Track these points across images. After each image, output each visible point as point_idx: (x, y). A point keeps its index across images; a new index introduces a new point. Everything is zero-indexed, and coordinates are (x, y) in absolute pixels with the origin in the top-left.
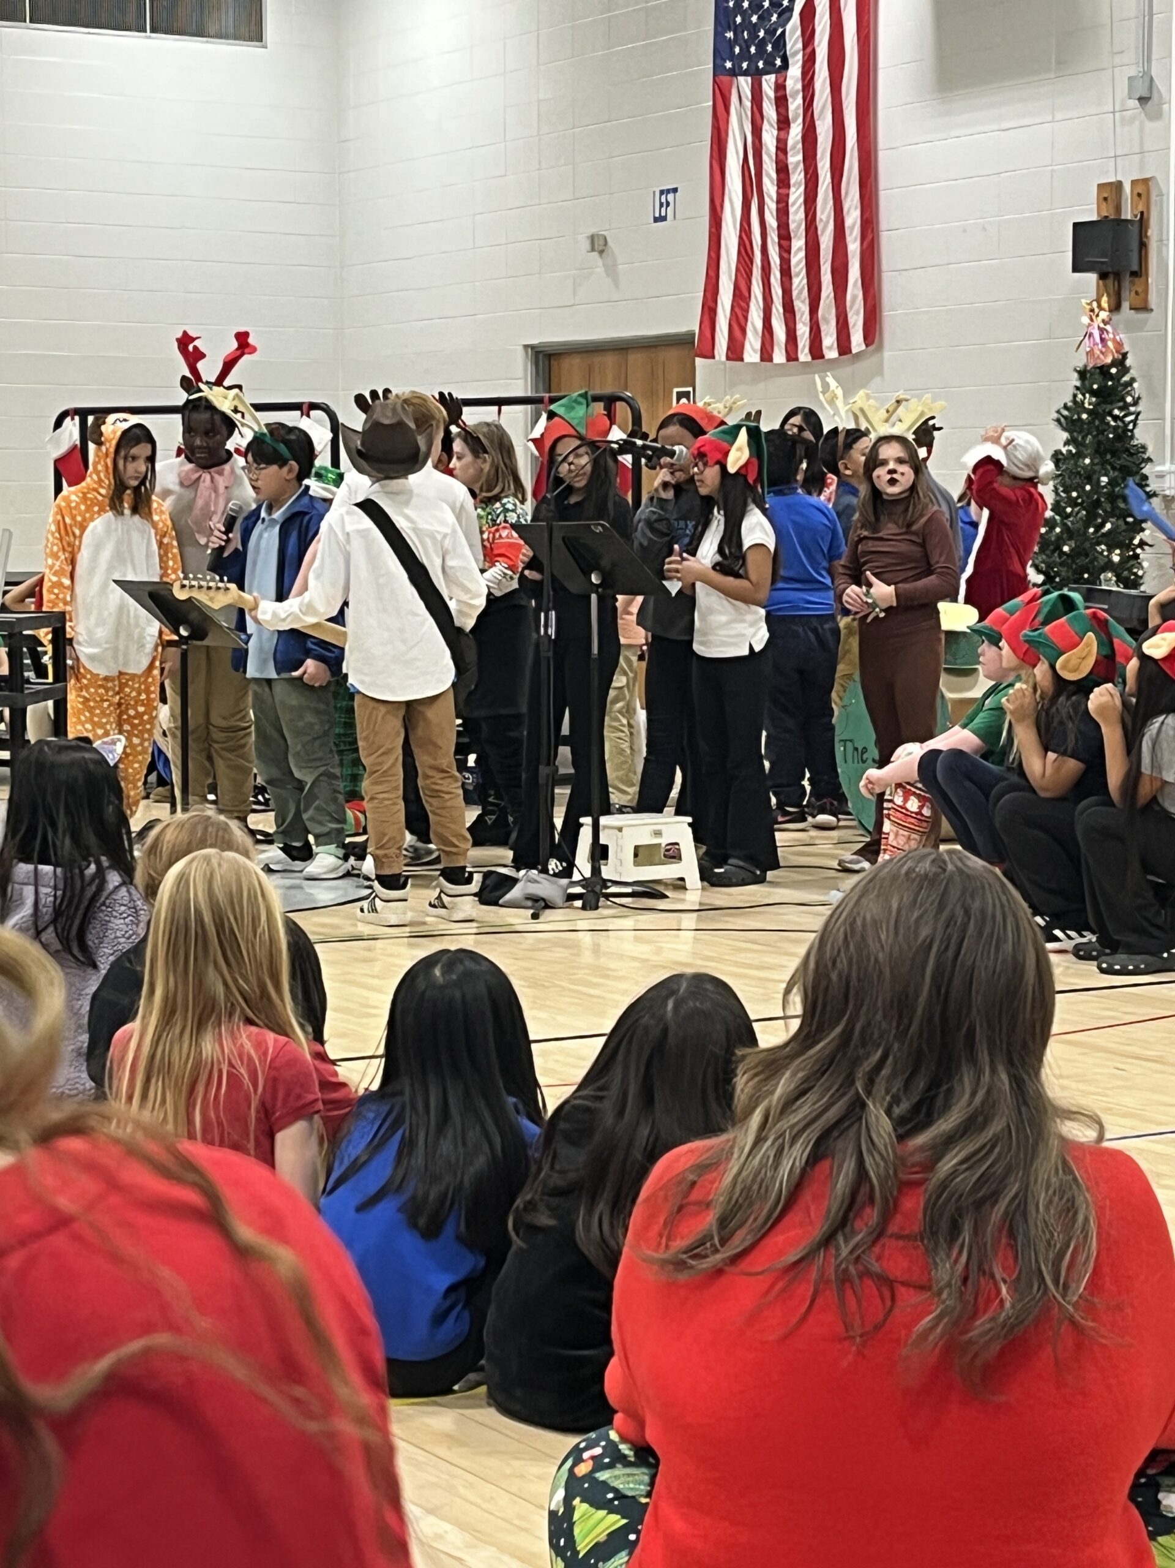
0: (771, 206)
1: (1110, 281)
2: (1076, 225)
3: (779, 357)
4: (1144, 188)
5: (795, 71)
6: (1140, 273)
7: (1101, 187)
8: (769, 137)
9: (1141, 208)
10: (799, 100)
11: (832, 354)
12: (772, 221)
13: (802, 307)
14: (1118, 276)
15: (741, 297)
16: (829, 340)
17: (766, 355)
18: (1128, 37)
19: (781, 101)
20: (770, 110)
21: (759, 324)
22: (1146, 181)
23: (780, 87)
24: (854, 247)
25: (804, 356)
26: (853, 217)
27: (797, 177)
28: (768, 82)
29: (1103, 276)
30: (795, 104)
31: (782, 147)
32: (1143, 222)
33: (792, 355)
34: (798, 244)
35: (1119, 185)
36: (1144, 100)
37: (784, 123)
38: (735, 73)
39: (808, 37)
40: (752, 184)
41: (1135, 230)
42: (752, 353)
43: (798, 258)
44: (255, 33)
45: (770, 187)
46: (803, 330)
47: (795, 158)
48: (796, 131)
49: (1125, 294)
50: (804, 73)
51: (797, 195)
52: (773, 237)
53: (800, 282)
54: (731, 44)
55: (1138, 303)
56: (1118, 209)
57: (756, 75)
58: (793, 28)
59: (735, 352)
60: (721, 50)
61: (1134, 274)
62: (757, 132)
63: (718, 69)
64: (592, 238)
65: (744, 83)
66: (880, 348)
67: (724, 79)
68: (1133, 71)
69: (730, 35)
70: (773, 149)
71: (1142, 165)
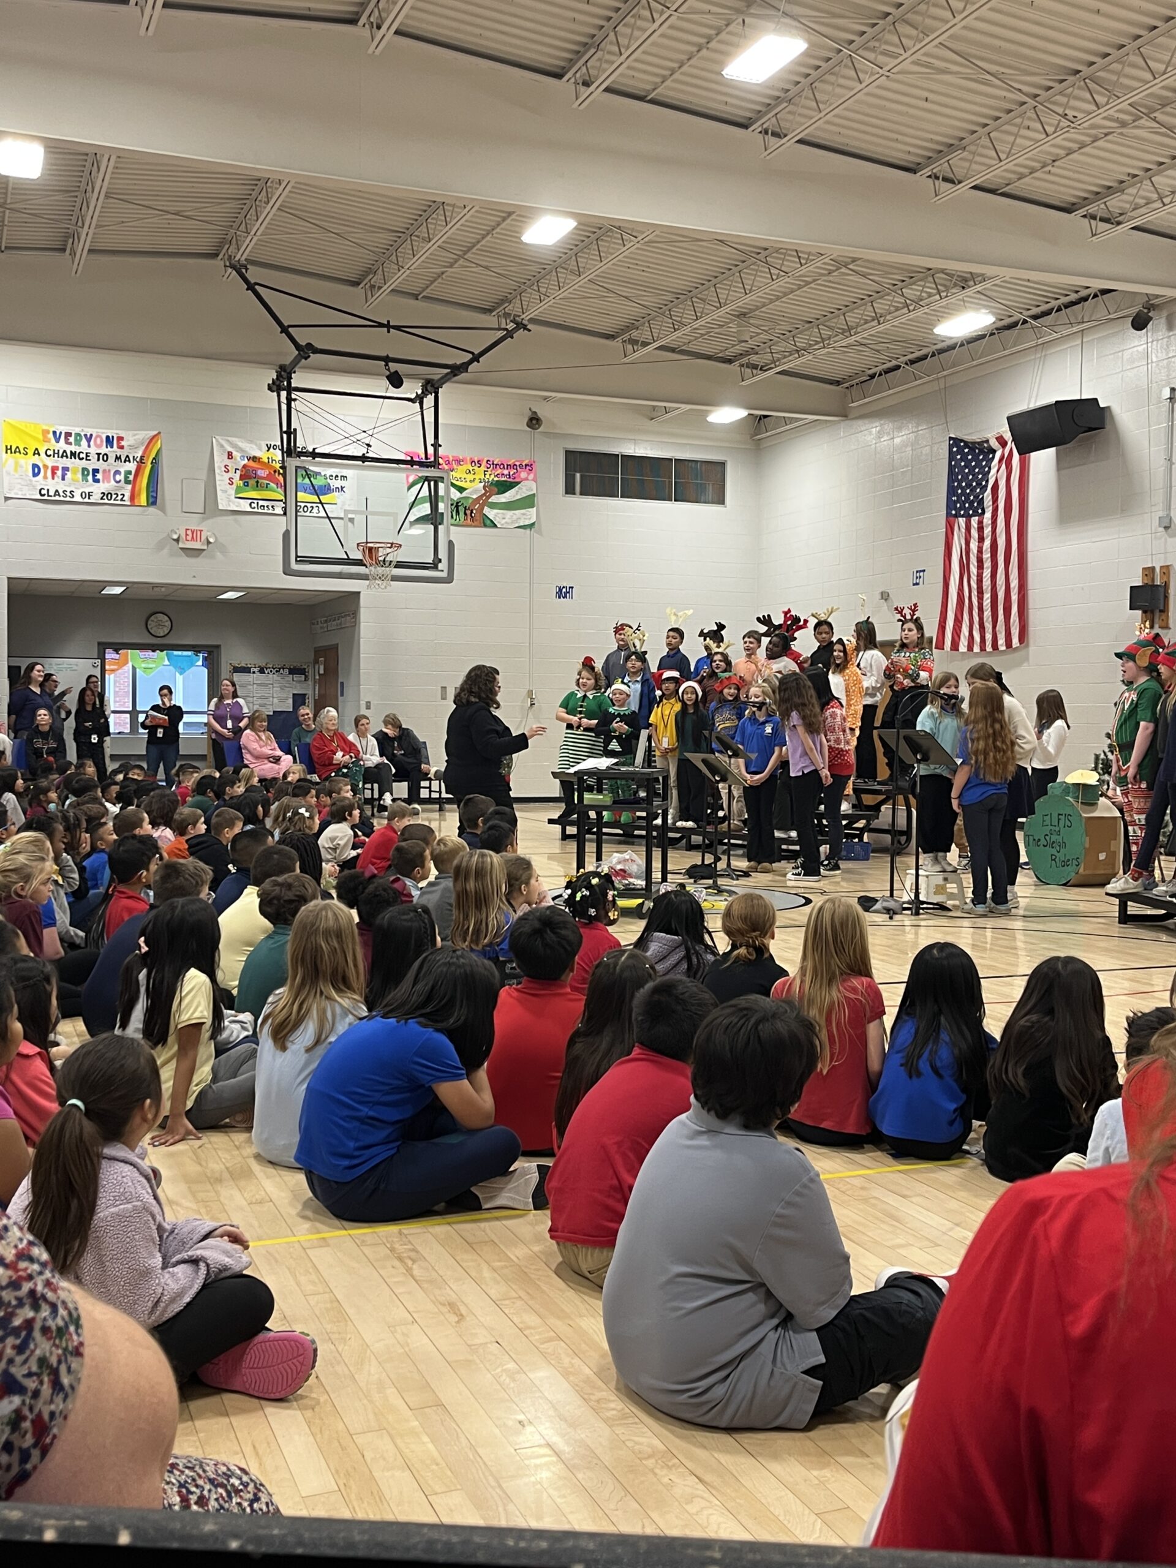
0: (974, 578)
1: (1149, 614)
2: (1132, 588)
3: (976, 649)
4: (1166, 570)
5: (988, 515)
6: (1164, 610)
7: (1144, 569)
8: (974, 546)
9: (1165, 579)
10: (990, 529)
11: (1003, 648)
12: (974, 585)
13: (988, 626)
14: (1152, 612)
15: (958, 621)
16: (1001, 641)
17: (970, 648)
18: (1159, 497)
19: (981, 529)
20: (974, 533)
21: (967, 634)
22: (1168, 566)
23: (980, 523)
24: (1014, 597)
25: (989, 648)
26: (1014, 583)
27: (987, 564)
28: (974, 521)
29: (1145, 612)
30: (987, 531)
31: (980, 551)
32: (1166, 586)
33: (983, 648)
34: (987, 596)
35: (1153, 569)
36: (1166, 528)
37: (981, 539)
38: (956, 516)
39: (995, 500)
40: (964, 568)
41: (1162, 590)
42: (963, 648)
43: (987, 602)
44: (721, 500)
45: (974, 570)
46: (989, 637)
47: (987, 555)
48: (987, 543)
49: (1156, 620)
50: (993, 516)
51: (987, 573)
52: (975, 593)
53: (987, 613)
54: (955, 502)
55: (1163, 624)
56: (1153, 580)
57: (968, 517)
58: (988, 495)
59: (955, 646)
60: (950, 505)
61: (1161, 611)
62: (968, 543)
63: (948, 514)
64: (882, 593)
65: (962, 521)
66: (1027, 646)
67: (952, 519)
68: (1161, 514)
69: (954, 498)
70: (975, 552)
71: (1166, 558)
